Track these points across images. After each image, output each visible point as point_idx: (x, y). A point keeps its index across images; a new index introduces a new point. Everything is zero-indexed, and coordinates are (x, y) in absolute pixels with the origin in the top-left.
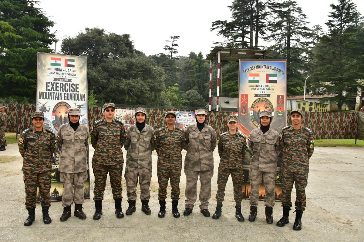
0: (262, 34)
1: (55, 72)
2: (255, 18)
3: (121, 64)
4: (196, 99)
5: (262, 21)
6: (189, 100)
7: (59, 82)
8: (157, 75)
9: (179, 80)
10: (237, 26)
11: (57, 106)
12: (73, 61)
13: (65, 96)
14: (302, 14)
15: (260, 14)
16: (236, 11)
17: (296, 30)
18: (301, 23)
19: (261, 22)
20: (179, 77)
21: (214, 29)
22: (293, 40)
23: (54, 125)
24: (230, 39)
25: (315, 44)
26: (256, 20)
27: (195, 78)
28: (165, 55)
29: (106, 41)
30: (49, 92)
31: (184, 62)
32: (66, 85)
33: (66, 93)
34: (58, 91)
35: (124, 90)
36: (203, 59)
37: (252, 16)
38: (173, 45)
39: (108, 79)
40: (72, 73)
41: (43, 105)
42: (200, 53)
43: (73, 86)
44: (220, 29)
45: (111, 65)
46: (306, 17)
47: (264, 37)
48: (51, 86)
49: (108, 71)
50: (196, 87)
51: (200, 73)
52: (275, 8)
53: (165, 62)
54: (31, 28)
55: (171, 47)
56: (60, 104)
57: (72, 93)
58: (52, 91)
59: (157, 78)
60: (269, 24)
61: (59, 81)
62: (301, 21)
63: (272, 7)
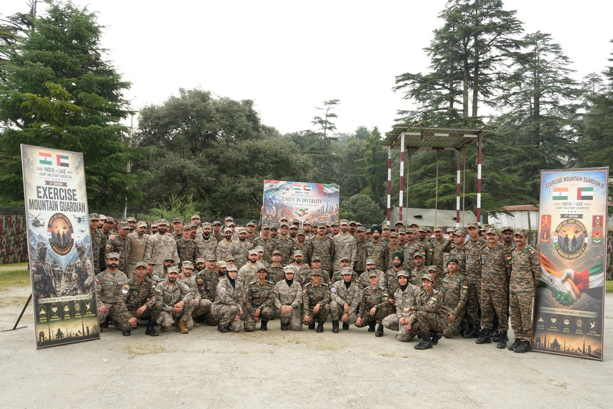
0: (485, 95)
1: (45, 172)
2: (472, 67)
3: (240, 151)
4: (368, 211)
5: (486, 71)
6: (355, 211)
7: (53, 187)
8: (300, 168)
9: (337, 177)
10: (441, 83)
11: (54, 218)
12: (67, 158)
13: (62, 205)
14: (560, 56)
15: (481, 60)
16: (438, 57)
17: (551, 85)
18: (560, 72)
19: (483, 74)
20: (337, 171)
21: (399, 87)
22: (545, 103)
23: (51, 244)
24: (427, 104)
25: (588, 108)
26: (474, 69)
27: (366, 173)
28: (314, 134)
29: (214, 111)
30: (42, 199)
31: (347, 145)
32: (61, 191)
33: (62, 201)
34: (52, 198)
35: (244, 194)
36: (382, 139)
37: (466, 64)
38: (327, 116)
39: (216, 176)
40: (67, 174)
41: (36, 218)
42: (376, 129)
43: (69, 192)
44: (409, 88)
45: (222, 153)
46: (570, 60)
47: (488, 100)
48: (43, 192)
49: (217, 163)
50: (368, 189)
51: (374, 164)
52: (508, 49)
53: (313, 146)
54: (96, 93)
55: (324, 118)
56: (56, 217)
57: (69, 201)
58: (45, 199)
59: (300, 175)
60: (497, 76)
61: (52, 184)
62: (560, 68)
63: (503, 48)
